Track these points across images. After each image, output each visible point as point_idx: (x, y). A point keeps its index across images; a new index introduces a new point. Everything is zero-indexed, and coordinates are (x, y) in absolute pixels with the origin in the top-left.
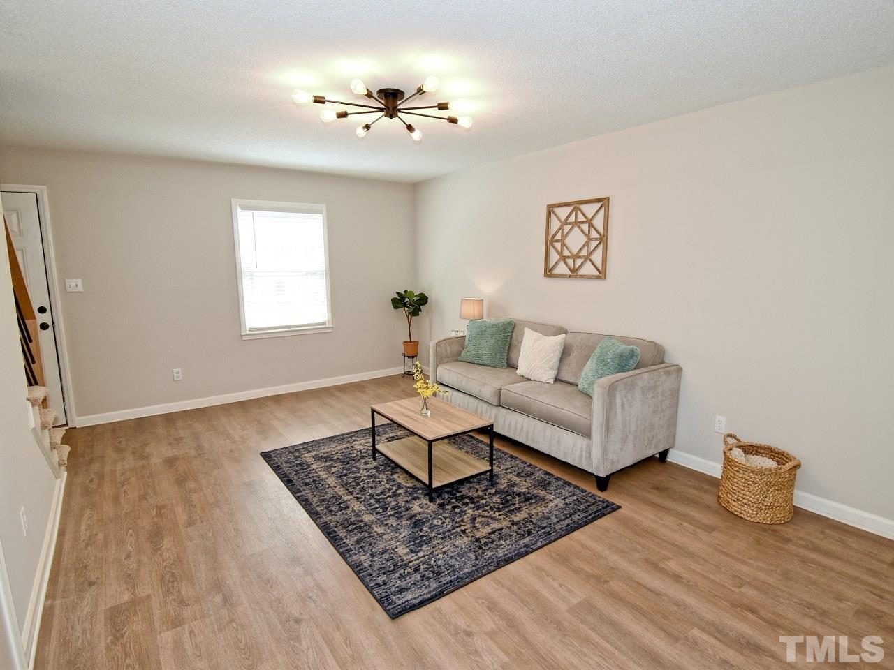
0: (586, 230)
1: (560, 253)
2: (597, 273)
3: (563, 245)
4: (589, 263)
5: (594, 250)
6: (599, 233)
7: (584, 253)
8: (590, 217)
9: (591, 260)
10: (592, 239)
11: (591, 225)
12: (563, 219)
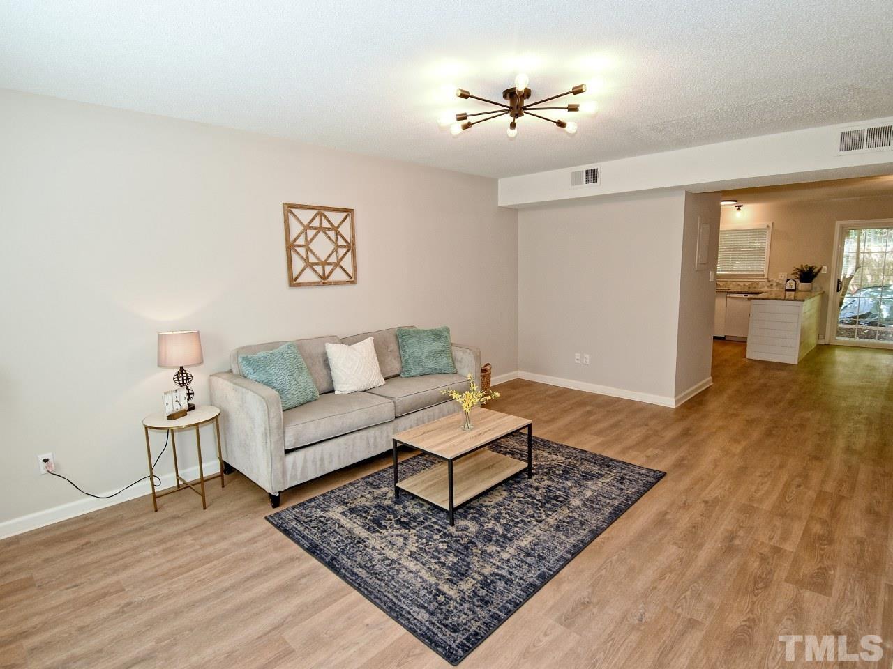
0: (333, 237)
1: (306, 260)
2: (348, 279)
3: (308, 250)
4: (338, 269)
5: (343, 257)
6: (346, 241)
7: (333, 259)
8: (336, 225)
9: (341, 267)
10: (340, 246)
11: (337, 233)
12: (306, 223)
